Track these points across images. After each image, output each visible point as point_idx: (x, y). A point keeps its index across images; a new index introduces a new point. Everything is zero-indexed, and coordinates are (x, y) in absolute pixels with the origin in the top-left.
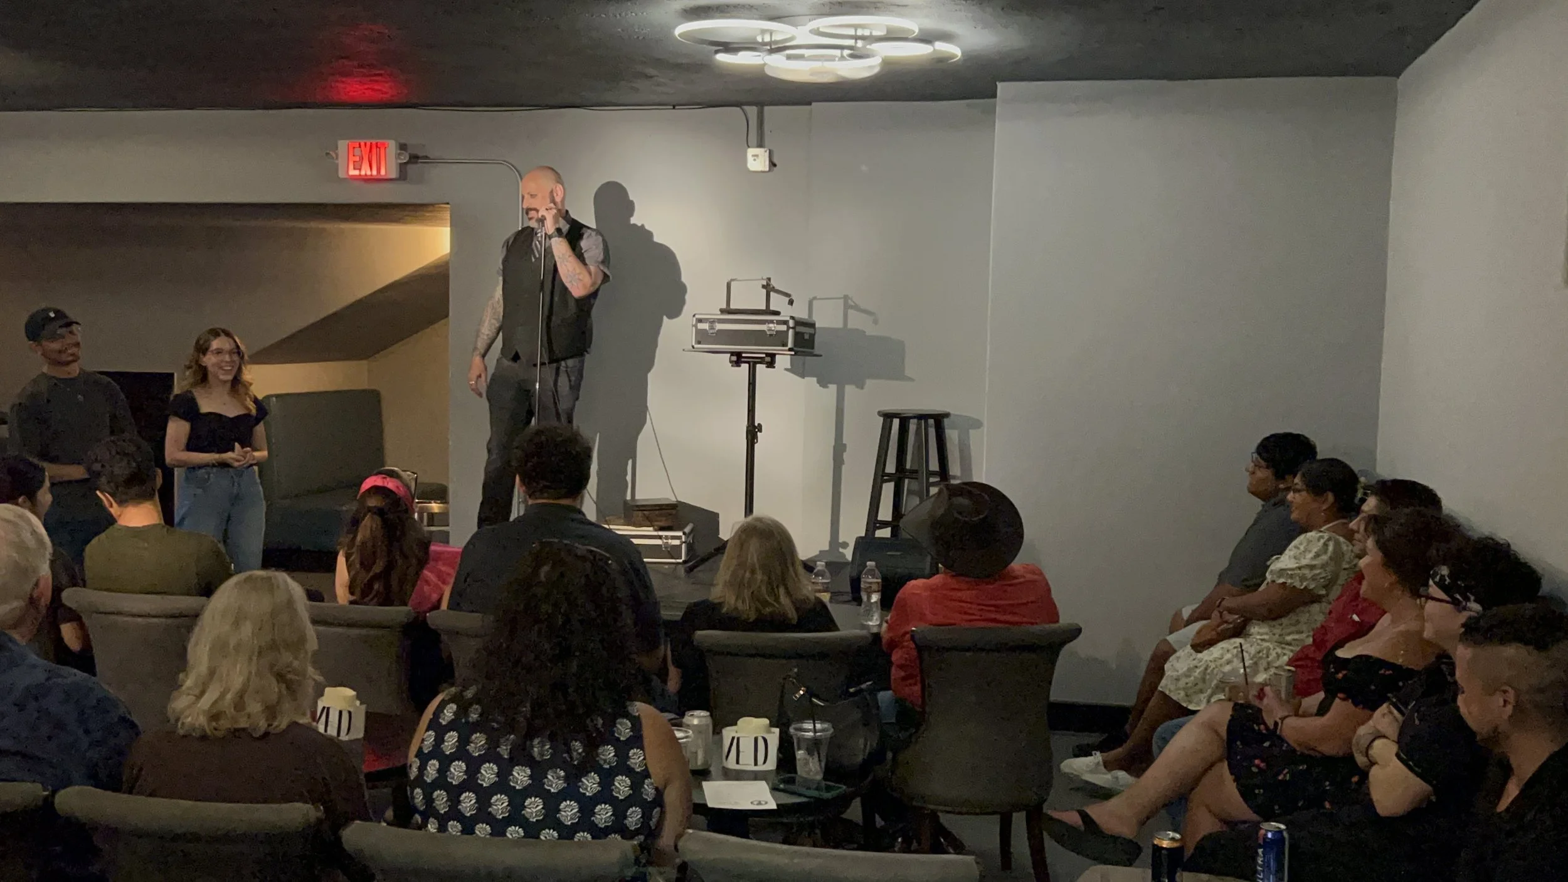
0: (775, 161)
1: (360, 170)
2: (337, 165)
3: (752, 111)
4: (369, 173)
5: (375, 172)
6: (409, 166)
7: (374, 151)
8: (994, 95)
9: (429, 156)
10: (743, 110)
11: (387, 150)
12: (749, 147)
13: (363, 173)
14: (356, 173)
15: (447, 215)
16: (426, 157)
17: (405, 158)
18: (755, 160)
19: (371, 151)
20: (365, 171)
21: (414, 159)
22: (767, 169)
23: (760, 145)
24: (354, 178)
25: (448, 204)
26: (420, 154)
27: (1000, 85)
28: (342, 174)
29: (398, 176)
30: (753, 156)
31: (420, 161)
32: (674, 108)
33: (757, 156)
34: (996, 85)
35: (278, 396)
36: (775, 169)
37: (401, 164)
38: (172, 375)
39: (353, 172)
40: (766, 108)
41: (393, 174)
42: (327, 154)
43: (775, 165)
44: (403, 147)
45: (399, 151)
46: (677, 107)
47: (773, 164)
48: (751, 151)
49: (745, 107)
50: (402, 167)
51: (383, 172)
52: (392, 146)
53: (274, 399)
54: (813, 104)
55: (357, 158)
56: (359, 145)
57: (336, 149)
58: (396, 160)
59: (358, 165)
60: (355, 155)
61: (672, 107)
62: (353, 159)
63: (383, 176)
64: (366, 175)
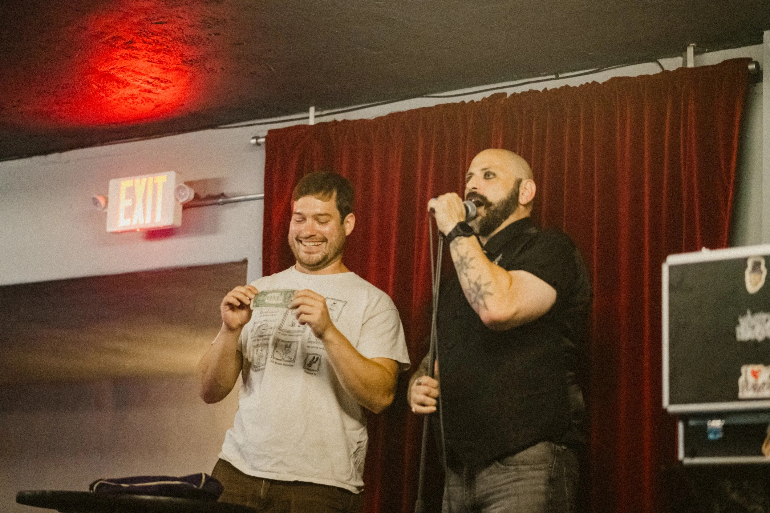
1: (131, 217)
2: (106, 213)
4: (142, 222)
5: (148, 220)
9: (226, 191)
13: (134, 222)
14: (127, 222)
17: (189, 195)
20: (139, 218)
21: (208, 199)
26: (212, 192)
28: (110, 227)
29: (179, 223)
31: (211, 201)
32: (557, 78)
37: (186, 207)
39: (123, 222)
41: (171, 220)
42: (96, 202)
45: (179, 186)
46: (560, 76)
50: (186, 210)
51: (158, 219)
55: (129, 203)
56: (134, 183)
57: (107, 193)
58: (177, 200)
59: (130, 212)
60: (127, 197)
61: (554, 76)
62: (125, 203)
63: (157, 224)
64: (138, 225)
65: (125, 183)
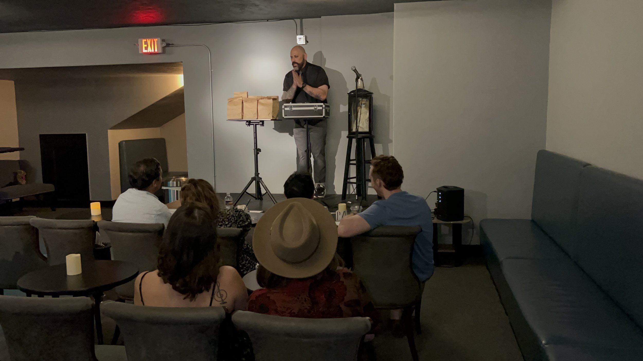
0: (308, 40)
2: (138, 48)
3: (298, 21)
4: (151, 51)
5: (153, 50)
6: (167, 48)
7: (152, 42)
8: (393, 10)
9: (174, 43)
10: (294, 20)
11: (157, 42)
12: (297, 35)
13: (148, 51)
14: (146, 51)
15: (182, 68)
16: (173, 44)
17: (164, 45)
18: (300, 40)
20: (150, 50)
21: (168, 45)
22: (305, 43)
23: (302, 34)
24: (145, 53)
25: (182, 62)
26: (170, 43)
27: (395, 4)
28: (140, 52)
29: (162, 52)
30: (299, 38)
31: (170, 46)
32: (268, 21)
33: (301, 38)
34: (394, 5)
35: (126, 141)
36: (308, 43)
37: (163, 47)
38: (85, 134)
39: (144, 51)
40: (303, 20)
42: (135, 44)
43: (308, 42)
44: (163, 40)
45: (162, 42)
46: (269, 21)
47: (307, 42)
48: (298, 37)
49: (295, 19)
50: (164, 48)
51: (156, 51)
52: (159, 41)
53: (124, 142)
54: (322, 17)
55: (146, 46)
56: (147, 40)
57: (138, 42)
58: (161, 46)
59: (146, 48)
60: (145, 44)
61: (267, 21)
62: (144, 46)
63: (156, 52)
64: (150, 52)
65: (144, 41)
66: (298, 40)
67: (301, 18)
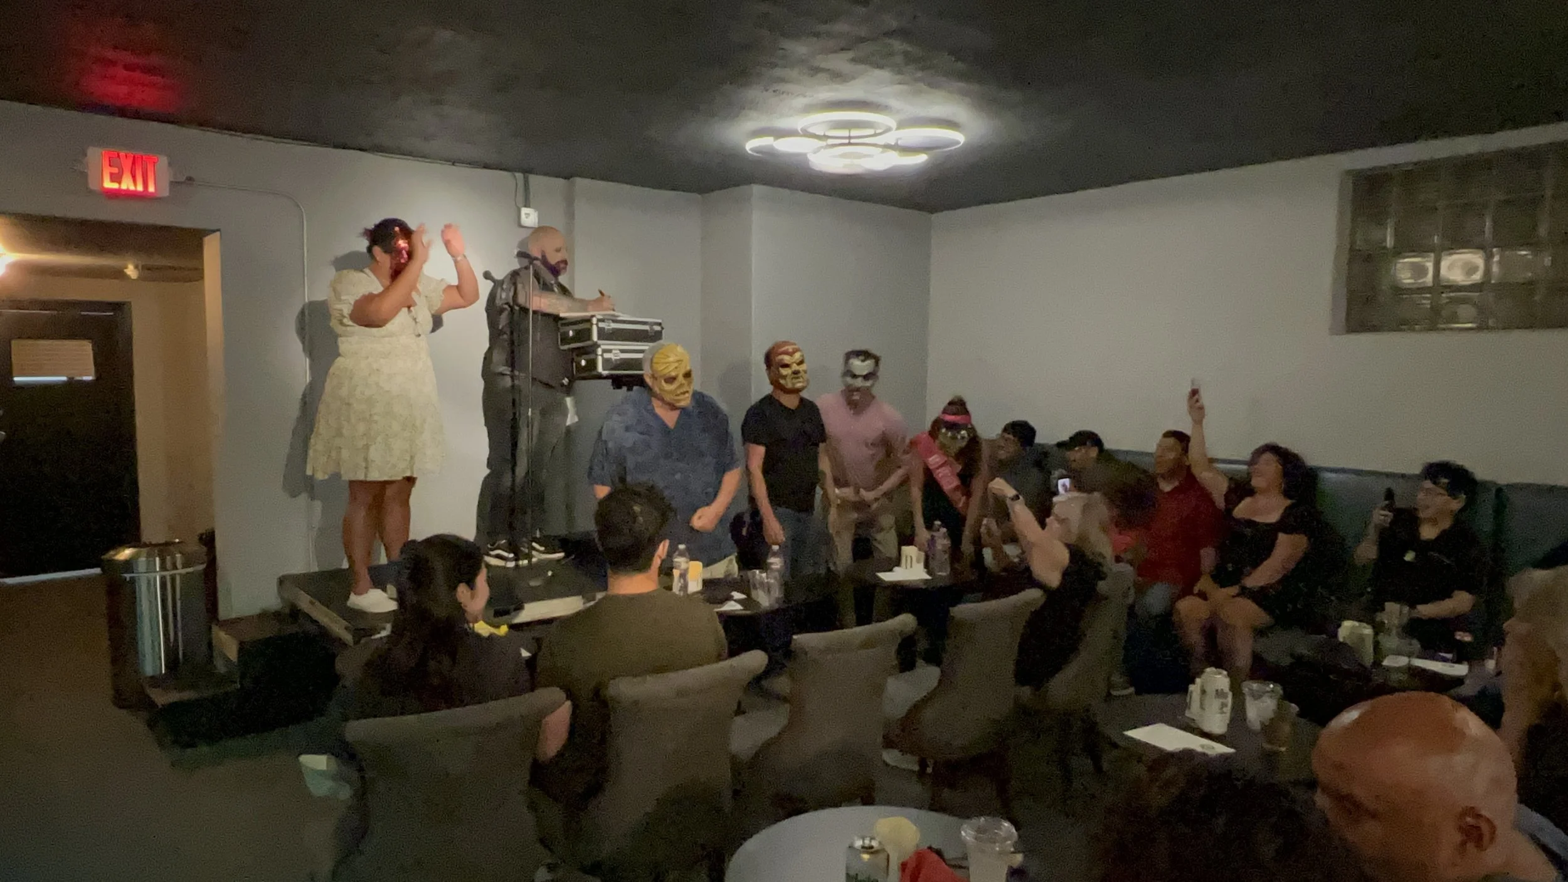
1: (120, 183)
2: (86, 174)
3: (519, 176)
4: (132, 188)
5: (140, 188)
7: (138, 166)
9: (194, 178)
10: (514, 173)
11: (157, 166)
12: (520, 207)
13: (124, 186)
14: (115, 186)
17: (176, 177)
18: (528, 217)
19: (134, 163)
20: (127, 184)
21: (186, 179)
23: (527, 205)
24: (112, 192)
28: (93, 185)
29: (168, 196)
30: (526, 214)
31: (187, 182)
32: (453, 164)
33: (528, 214)
37: (171, 183)
39: (108, 184)
40: (529, 176)
41: (165, 193)
42: (72, 160)
44: (173, 166)
45: (169, 169)
48: (524, 210)
50: (172, 186)
51: (151, 189)
52: (163, 161)
54: (573, 177)
55: (115, 170)
57: (84, 157)
58: (172, 178)
59: (116, 179)
60: (111, 164)
61: (451, 163)
62: (108, 171)
63: (152, 193)
64: (128, 191)
65: (107, 154)
66: (523, 216)
67: (527, 171)
